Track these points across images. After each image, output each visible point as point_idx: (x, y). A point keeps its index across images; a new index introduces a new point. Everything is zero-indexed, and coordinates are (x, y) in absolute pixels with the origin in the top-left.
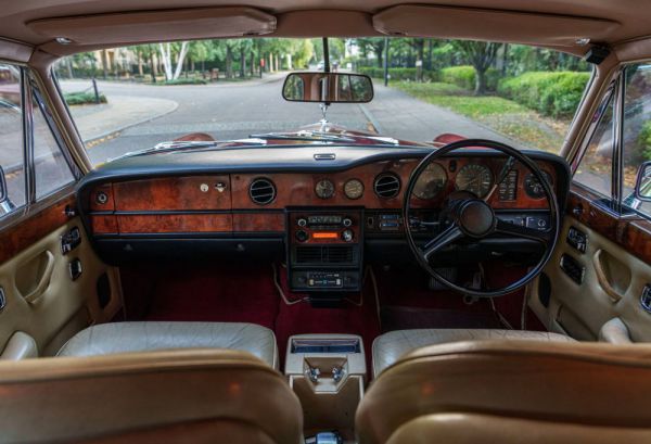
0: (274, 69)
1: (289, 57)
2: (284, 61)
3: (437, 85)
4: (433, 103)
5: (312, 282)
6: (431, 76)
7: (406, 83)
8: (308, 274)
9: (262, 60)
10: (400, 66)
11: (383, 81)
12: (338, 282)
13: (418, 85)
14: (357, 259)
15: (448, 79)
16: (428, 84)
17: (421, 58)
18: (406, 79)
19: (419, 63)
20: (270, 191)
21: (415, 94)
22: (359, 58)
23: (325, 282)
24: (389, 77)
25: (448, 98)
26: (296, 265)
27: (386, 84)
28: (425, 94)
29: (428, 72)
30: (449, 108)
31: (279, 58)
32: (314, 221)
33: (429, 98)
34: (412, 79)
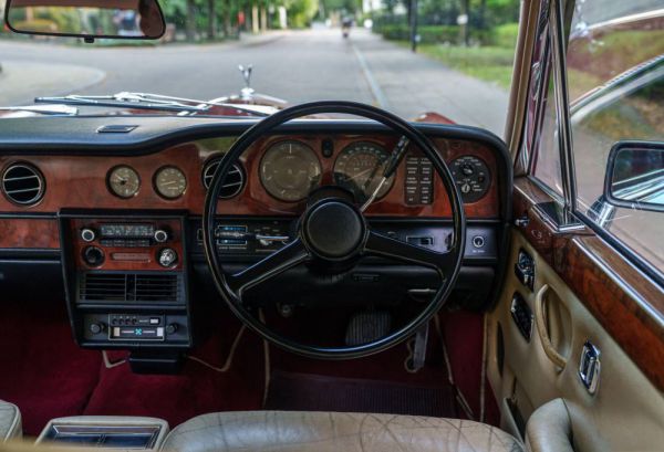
0: (260, 26)
1: (282, 12)
2: (275, 16)
3: (488, 52)
4: (474, 75)
5: (117, 332)
6: (481, 38)
7: (444, 47)
8: (109, 319)
9: (241, 16)
10: (440, 23)
11: (410, 45)
12: (160, 332)
13: (461, 51)
14: (182, 295)
15: (505, 42)
16: (476, 50)
17: (468, 12)
18: (443, 42)
19: (463, 19)
20: (34, 183)
21: (453, 63)
22: (381, 14)
23: (138, 332)
24: (418, 38)
25: (498, 69)
26: (85, 304)
27: (414, 49)
28: (467, 64)
29: (476, 33)
30: (495, 83)
31: (268, 14)
32: (110, 233)
33: (470, 70)
34: (453, 42)
